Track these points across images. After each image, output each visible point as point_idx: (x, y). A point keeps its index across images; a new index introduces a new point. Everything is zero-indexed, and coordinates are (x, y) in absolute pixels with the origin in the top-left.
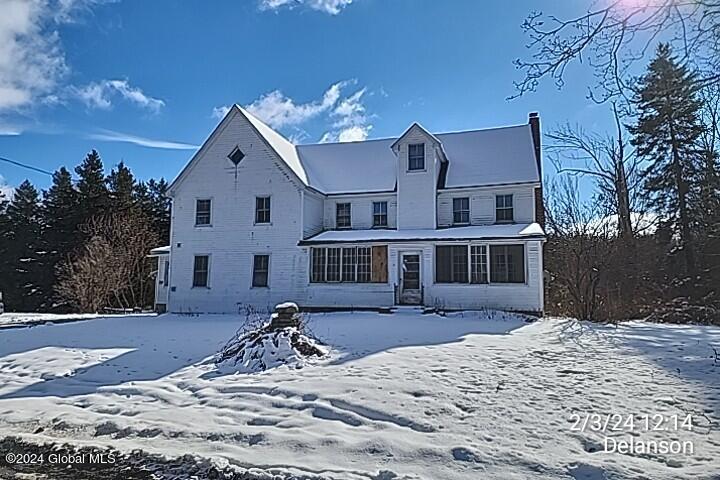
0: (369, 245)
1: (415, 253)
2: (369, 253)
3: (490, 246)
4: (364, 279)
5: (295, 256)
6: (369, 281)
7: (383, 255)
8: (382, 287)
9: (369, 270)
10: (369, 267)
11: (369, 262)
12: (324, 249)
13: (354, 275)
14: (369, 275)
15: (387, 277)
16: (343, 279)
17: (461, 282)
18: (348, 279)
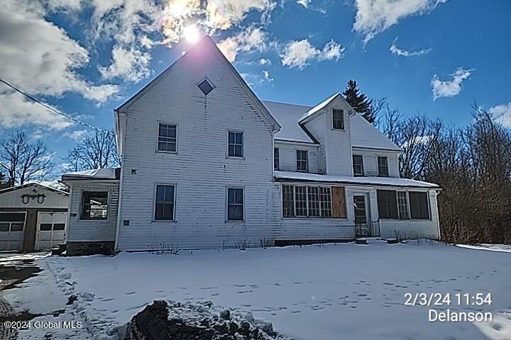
0: (329, 186)
1: (361, 195)
2: (329, 193)
3: (410, 192)
4: (327, 215)
5: (268, 191)
6: (330, 216)
7: (341, 195)
8: (342, 222)
9: (330, 207)
10: (329, 204)
11: (329, 200)
12: (292, 187)
13: (318, 211)
14: (330, 211)
15: (346, 213)
16: (310, 215)
17: (394, 218)
18: (314, 214)
